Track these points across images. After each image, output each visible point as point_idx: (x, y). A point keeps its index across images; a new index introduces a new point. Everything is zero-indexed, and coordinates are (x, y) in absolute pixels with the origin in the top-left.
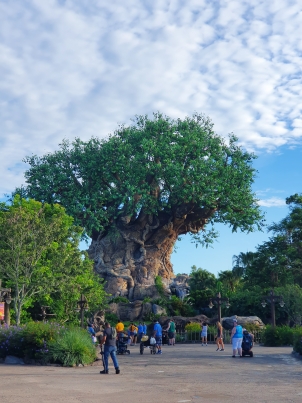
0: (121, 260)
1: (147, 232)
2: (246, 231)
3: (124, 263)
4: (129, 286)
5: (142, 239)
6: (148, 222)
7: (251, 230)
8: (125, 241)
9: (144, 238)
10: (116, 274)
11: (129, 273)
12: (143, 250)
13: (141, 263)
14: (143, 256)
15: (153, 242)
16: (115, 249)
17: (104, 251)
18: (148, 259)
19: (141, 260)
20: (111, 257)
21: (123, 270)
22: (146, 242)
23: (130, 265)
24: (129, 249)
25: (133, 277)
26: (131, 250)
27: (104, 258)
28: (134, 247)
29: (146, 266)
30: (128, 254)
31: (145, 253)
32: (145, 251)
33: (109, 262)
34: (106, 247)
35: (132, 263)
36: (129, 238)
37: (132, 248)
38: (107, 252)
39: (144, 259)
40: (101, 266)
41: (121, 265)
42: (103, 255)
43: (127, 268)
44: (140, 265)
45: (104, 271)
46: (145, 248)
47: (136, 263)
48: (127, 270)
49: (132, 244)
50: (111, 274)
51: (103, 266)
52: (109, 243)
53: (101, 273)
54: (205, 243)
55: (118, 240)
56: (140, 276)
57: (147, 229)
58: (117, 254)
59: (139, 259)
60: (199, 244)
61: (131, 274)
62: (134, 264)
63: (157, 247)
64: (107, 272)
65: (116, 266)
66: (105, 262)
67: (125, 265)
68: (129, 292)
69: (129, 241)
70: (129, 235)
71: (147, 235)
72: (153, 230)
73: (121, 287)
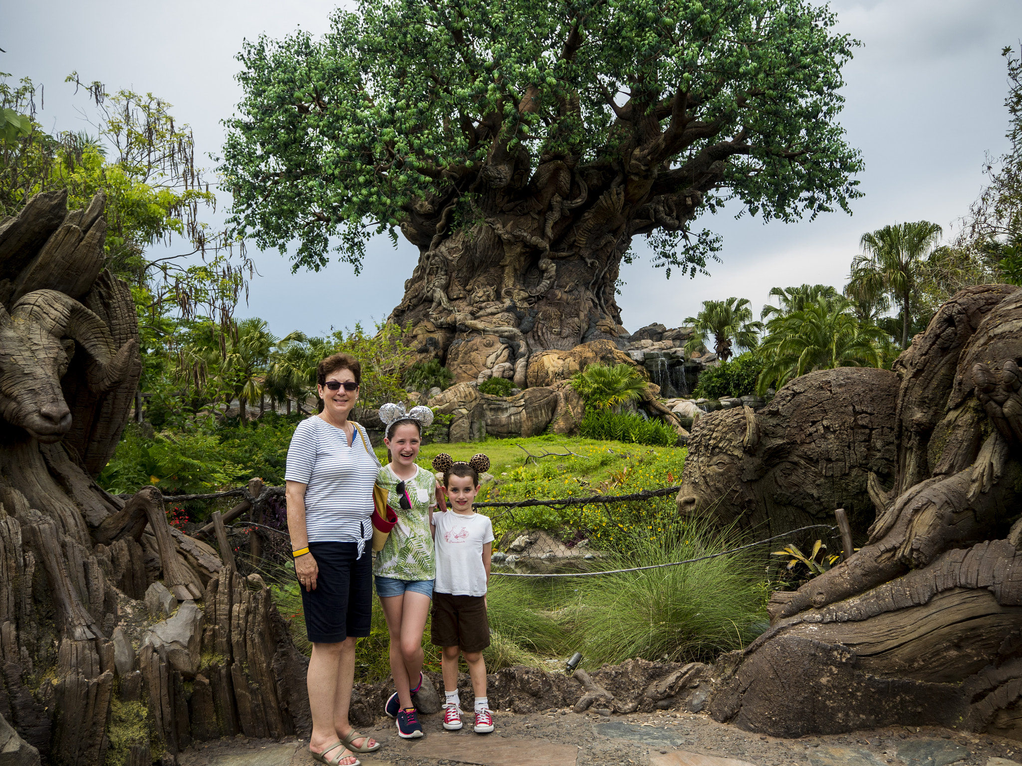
0: (491, 290)
1: (556, 215)
3: (500, 298)
4: (513, 357)
5: (543, 235)
6: (558, 190)
7: (822, 207)
8: (499, 242)
9: (549, 232)
10: (480, 325)
11: (512, 322)
12: (548, 264)
13: (543, 297)
14: (548, 279)
15: (572, 246)
16: (476, 264)
17: (446, 271)
18: (560, 287)
19: (543, 290)
20: (465, 286)
21: (496, 316)
22: (555, 245)
23: (514, 304)
24: (511, 262)
25: (524, 332)
26: (517, 267)
27: (446, 288)
28: (522, 259)
29: (558, 304)
30: (509, 277)
31: (553, 273)
32: (553, 267)
33: (461, 298)
34: (452, 261)
35: (520, 297)
36: (511, 233)
37: (519, 261)
38: (454, 275)
39: (551, 287)
40: (440, 308)
41: (492, 303)
42: (443, 282)
43: (508, 310)
44: (541, 303)
45: (449, 319)
46: (553, 259)
47: (530, 296)
48: (506, 314)
49: (519, 250)
50: (466, 326)
51: (444, 309)
52: (459, 250)
53: (440, 327)
54: (690, 265)
55: (482, 242)
56: (542, 329)
57: (557, 208)
58: (481, 278)
59: (538, 288)
60: (674, 267)
61: (518, 325)
62: (524, 299)
63: (582, 258)
64: (455, 322)
65: (479, 305)
66: (450, 300)
67: (503, 303)
68: (514, 370)
69: (509, 242)
70: (509, 227)
71: (555, 223)
72: (571, 210)
73: (492, 358)
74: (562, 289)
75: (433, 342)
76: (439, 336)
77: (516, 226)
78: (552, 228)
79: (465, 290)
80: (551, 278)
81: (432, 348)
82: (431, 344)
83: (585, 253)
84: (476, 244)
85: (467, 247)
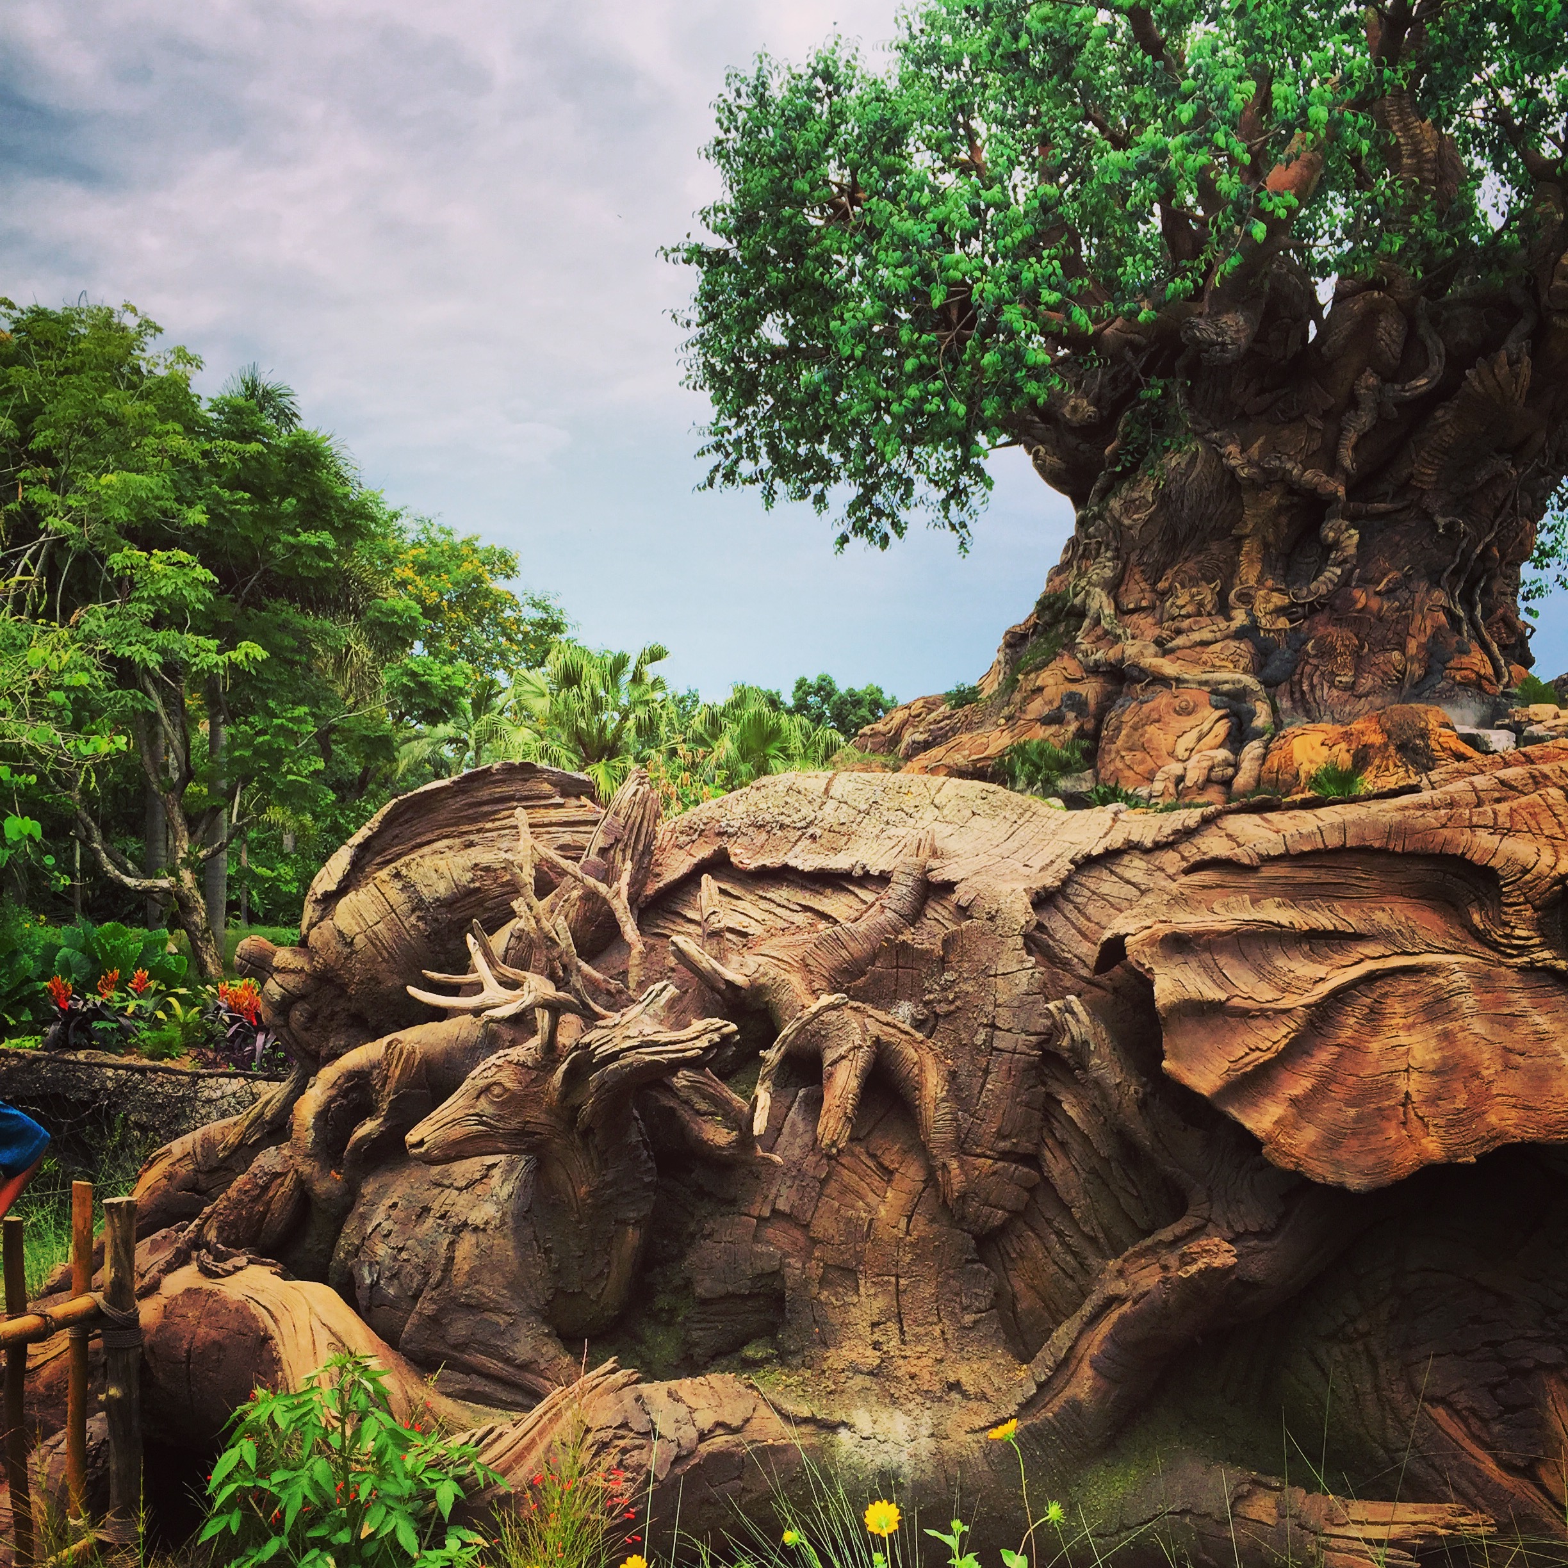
0: (1207, 594)
1: (1365, 419)
3: (1224, 609)
4: (1237, 738)
5: (1332, 466)
6: (1371, 362)
8: (1231, 484)
9: (1347, 458)
10: (1168, 667)
11: (1243, 662)
12: (1340, 532)
13: (1323, 606)
14: (1339, 565)
15: (1405, 487)
16: (1181, 536)
17: (1117, 549)
18: (1364, 582)
19: (1323, 590)
20: (1155, 583)
21: (1212, 648)
22: (1359, 487)
23: (1254, 621)
24: (1256, 528)
25: (1269, 684)
26: (1271, 538)
27: (1114, 588)
28: (1283, 520)
29: (1358, 622)
30: (1251, 562)
31: (1352, 551)
32: (1353, 537)
33: (1143, 609)
34: (1130, 528)
35: (1271, 606)
36: (1257, 465)
37: (1276, 525)
38: (1134, 557)
39: (1345, 582)
40: (1099, 632)
41: (1205, 620)
42: (1108, 573)
43: (1240, 634)
44: (1319, 618)
45: (1113, 654)
46: (1354, 520)
47: (1293, 605)
48: (1233, 644)
49: (1274, 501)
50: (1142, 670)
51: (1106, 633)
52: (1148, 505)
53: (1094, 670)
55: (1195, 486)
56: (1311, 677)
57: (1368, 402)
58: (1190, 564)
59: (1313, 586)
61: (1258, 668)
62: (1280, 611)
63: (1427, 517)
64: (1122, 660)
65: (1177, 624)
66: (1121, 612)
67: (1229, 619)
68: (1236, 766)
69: (1253, 484)
70: (1254, 450)
71: (1363, 438)
72: (1402, 405)
73: (1189, 740)
74: (1371, 589)
75: (1075, 702)
76: (1090, 690)
77: (1272, 448)
78: (1355, 448)
79: (1154, 591)
80: (1345, 561)
81: (1071, 715)
82: (1071, 708)
83: (1433, 503)
84: (1181, 491)
85: (1163, 496)
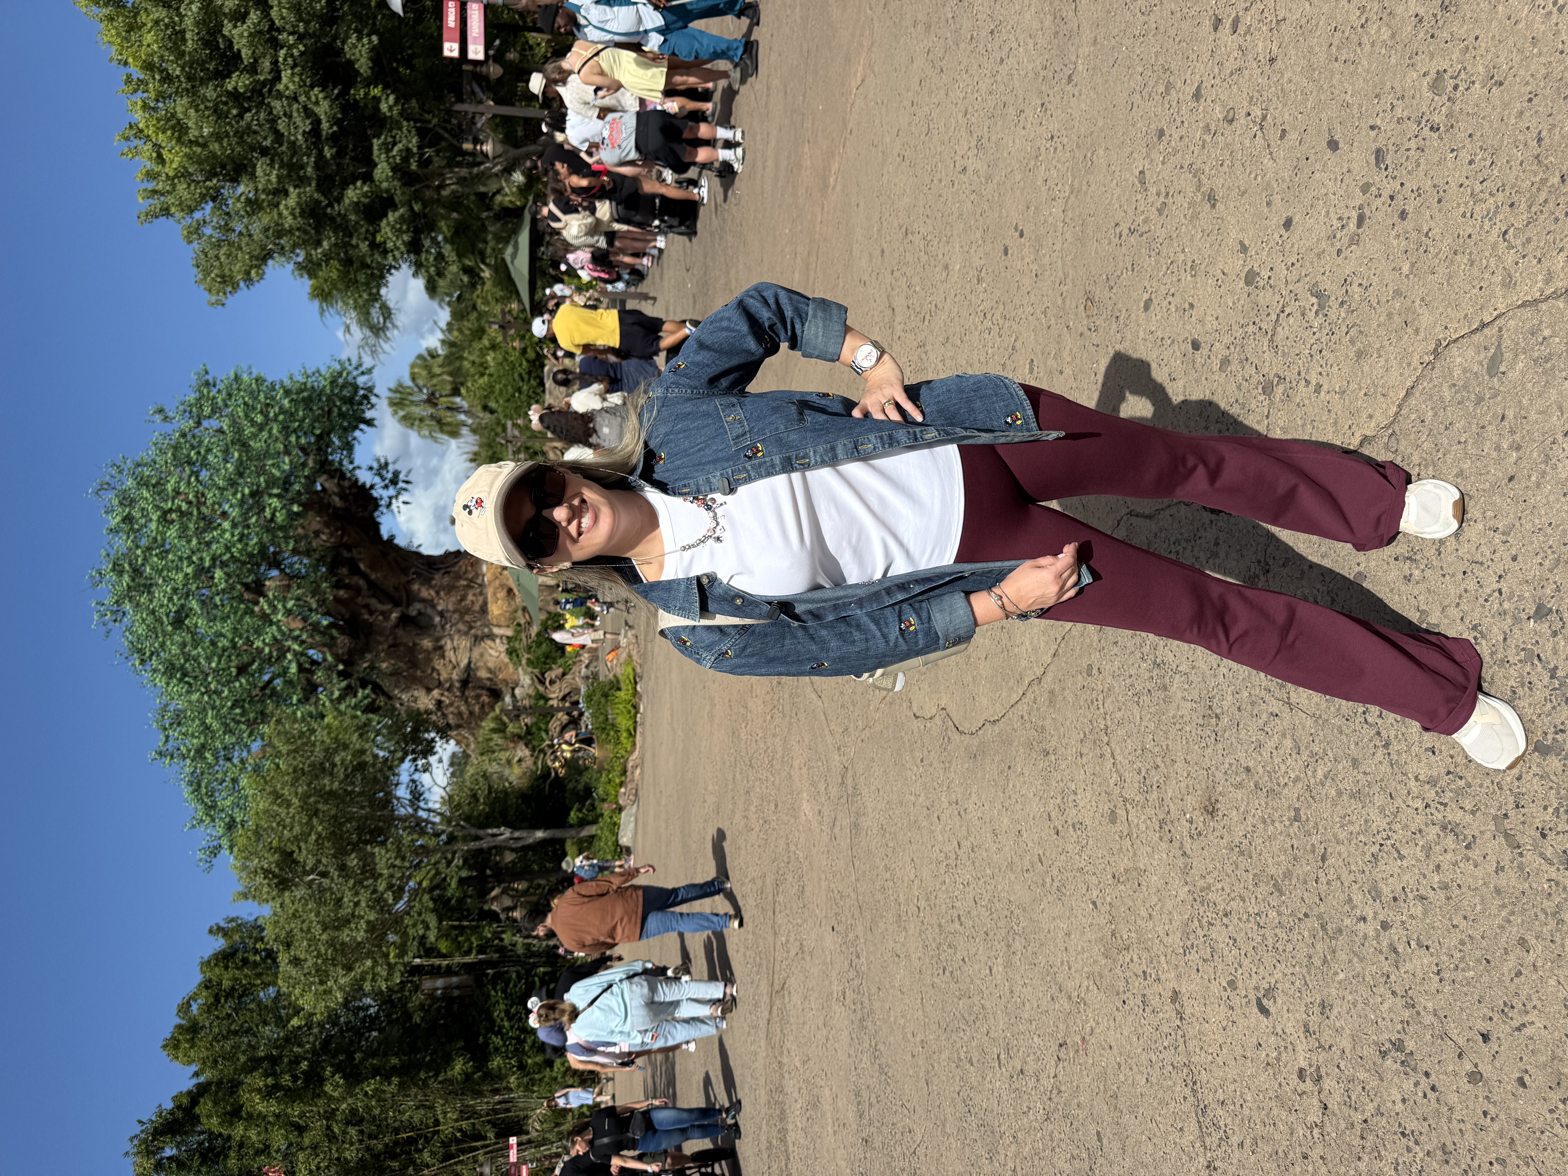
0: (434, 655)
1: (374, 603)
2: (373, 400)
4: (491, 637)
5: (389, 612)
6: (352, 599)
7: (370, 389)
8: (394, 646)
12: (414, 609)
14: (426, 609)
15: (397, 589)
18: (433, 600)
20: (429, 673)
21: (457, 649)
22: (397, 604)
24: (410, 639)
25: (471, 629)
26: (415, 635)
28: (408, 629)
30: (423, 640)
31: (421, 605)
32: (417, 606)
37: (410, 632)
39: (433, 607)
41: (446, 653)
44: (446, 615)
45: (457, 685)
46: (408, 605)
47: (440, 624)
49: (401, 631)
50: (464, 673)
54: (401, 485)
57: (367, 601)
60: (402, 498)
68: (501, 637)
69: (395, 638)
70: (381, 639)
71: (380, 602)
72: (369, 589)
73: (492, 652)
74: (436, 598)
78: (383, 605)
79: (432, 673)
80: (425, 607)
83: (404, 579)
